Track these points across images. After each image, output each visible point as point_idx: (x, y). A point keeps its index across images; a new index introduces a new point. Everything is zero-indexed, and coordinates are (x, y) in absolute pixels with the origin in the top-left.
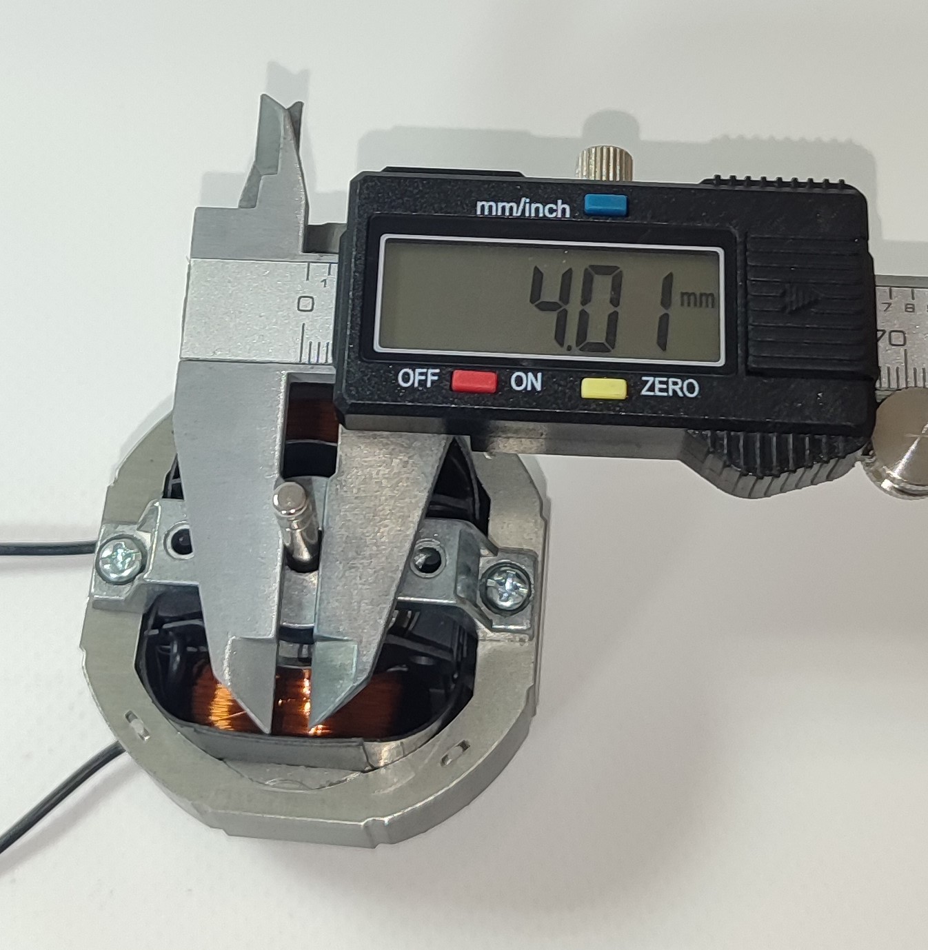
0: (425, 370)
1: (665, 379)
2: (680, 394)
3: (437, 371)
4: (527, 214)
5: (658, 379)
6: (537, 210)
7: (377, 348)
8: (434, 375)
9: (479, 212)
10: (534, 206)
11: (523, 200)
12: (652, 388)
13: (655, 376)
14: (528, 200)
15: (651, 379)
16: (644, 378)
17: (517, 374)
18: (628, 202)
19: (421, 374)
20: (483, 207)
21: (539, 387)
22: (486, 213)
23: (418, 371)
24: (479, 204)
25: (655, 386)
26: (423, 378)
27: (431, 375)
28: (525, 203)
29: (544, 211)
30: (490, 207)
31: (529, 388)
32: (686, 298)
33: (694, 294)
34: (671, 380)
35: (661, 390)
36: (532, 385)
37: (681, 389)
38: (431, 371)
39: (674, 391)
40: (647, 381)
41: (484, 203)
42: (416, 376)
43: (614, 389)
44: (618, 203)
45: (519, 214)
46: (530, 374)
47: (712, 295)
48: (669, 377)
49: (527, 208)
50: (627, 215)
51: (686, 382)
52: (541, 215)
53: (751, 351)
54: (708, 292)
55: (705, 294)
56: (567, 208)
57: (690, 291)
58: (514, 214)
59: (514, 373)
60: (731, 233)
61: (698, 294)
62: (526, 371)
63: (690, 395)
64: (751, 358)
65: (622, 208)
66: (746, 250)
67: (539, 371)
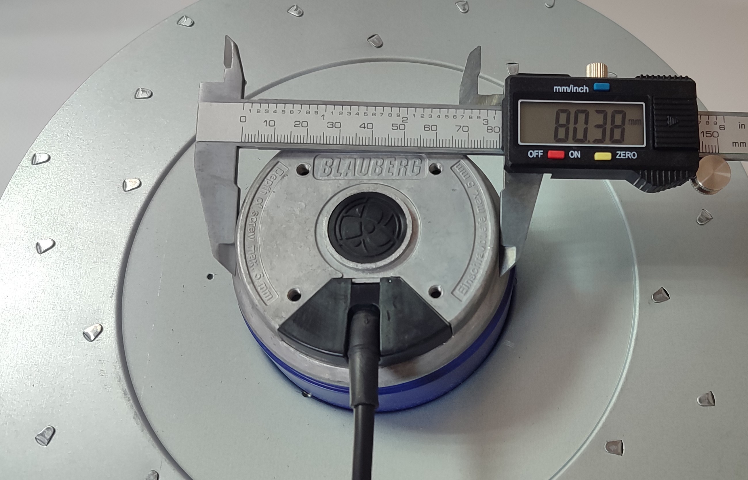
0: (537, 151)
1: (624, 152)
2: (630, 158)
3: (542, 151)
4: (573, 91)
5: (622, 152)
6: (576, 89)
7: (520, 143)
8: (541, 152)
9: (555, 91)
10: (575, 88)
11: (571, 86)
12: (620, 156)
13: (621, 151)
14: (573, 86)
15: (619, 152)
16: (617, 152)
17: (572, 152)
18: (610, 86)
19: (537, 152)
20: (556, 89)
21: (579, 156)
22: (557, 91)
23: (535, 151)
24: (555, 88)
25: (621, 155)
26: (537, 154)
27: (540, 153)
28: (572, 87)
29: (579, 90)
30: (559, 89)
31: (576, 157)
32: (630, 121)
33: (633, 120)
34: (627, 152)
35: (624, 156)
36: (577, 157)
37: (631, 156)
38: (540, 151)
39: (628, 157)
40: (618, 153)
41: (556, 87)
42: (535, 153)
43: (607, 156)
44: (606, 86)
45: (570, 91)
46: (576, 152)
47: (640, 120)
48: (626, 151)
49: (572, 89)
50: (609, 91)
51: (633, 153)
52: (578, 91)
53: (656, 141)
54: (639, 119)
55: (637, 120)
56: (587, 88)
57: (632, 119)
58: (568, 91)
59: (569, 152)
60: (647, 97)
61: (635, 119)
62: (574, 151)
63: (633, 158)
64: (656, 144)
65: (608, 88)
66: (653, 103)
67: (579, 150)
